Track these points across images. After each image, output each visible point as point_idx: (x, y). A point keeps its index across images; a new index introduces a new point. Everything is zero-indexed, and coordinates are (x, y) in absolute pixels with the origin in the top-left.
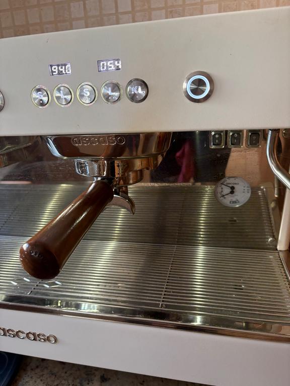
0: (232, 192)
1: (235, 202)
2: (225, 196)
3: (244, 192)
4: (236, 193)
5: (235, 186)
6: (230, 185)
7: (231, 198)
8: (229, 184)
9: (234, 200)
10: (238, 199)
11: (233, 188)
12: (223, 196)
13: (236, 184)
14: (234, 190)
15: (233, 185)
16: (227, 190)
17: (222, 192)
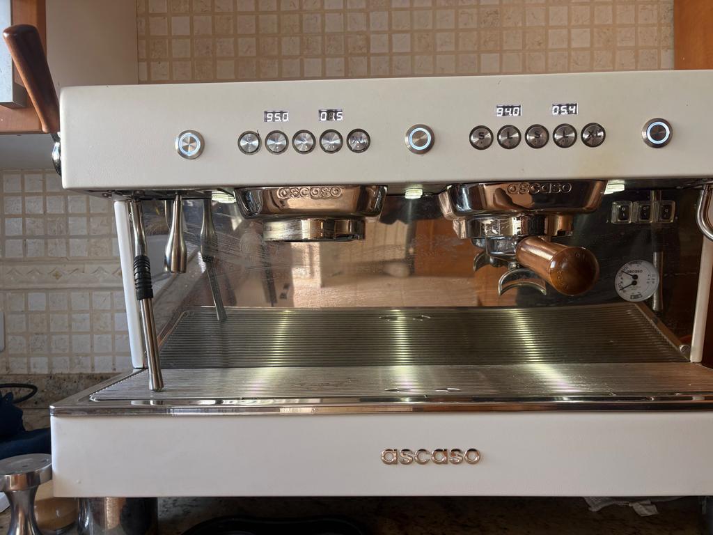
0: (634, 283)
1: (636, 297)
2: (625, 289)
3: (648, 283)
4: (638, 285)
5: (637, 274)
6: (632, 274)
7: (633, 291)
8: (631, 272)
9: (636, 293)
10: (641, 292)
11: (635, 277)
12: (623, 288)
13: (639, 271)
14: (637, 280)
15: (635, 273)
16: (627, 280)
17: (622, 282)
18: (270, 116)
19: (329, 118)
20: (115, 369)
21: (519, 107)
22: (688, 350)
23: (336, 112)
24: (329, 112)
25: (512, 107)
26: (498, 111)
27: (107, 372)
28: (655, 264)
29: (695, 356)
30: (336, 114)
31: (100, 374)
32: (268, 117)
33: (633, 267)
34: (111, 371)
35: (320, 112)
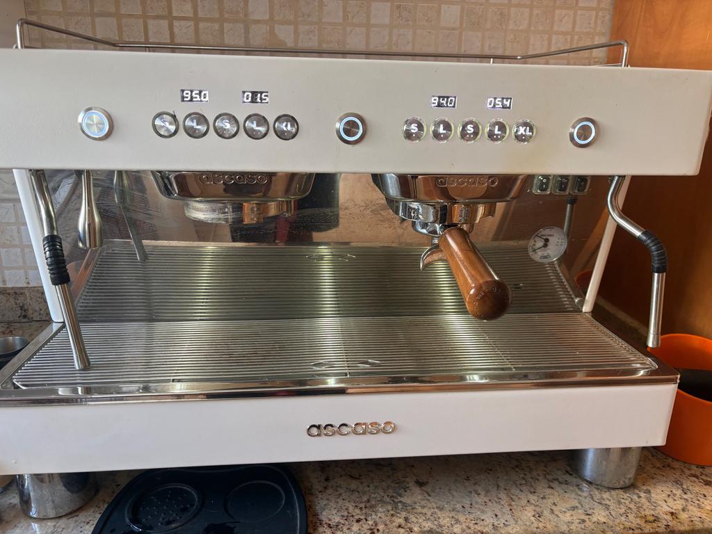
0: (545, 245)
1: (545, 257)
2: (537, 251)
3: (557, 245)
4: (548, 247)
5: (548, 237)
6: (544, 237)
7: (543, 252)
8: (544, 235)
9: (546, 254)
10: (549, 254)
11: (547, 240)
12: (535, 250)
13: (550, 235)
14: (548, 243)
15: (547, 237)
16: (540, 243)
17: (534, 245)
18: (187, 94)
19: (254, 101)
20: (28, 283)
21: (455, 97)
22: (582, 302)
23: (261, 93)
24: (254, 94)
25: (448, 97)
26: (433, 101)
27: (21, 286)
28: (565, 230)
29: (587, 308)
30: (261, 95)
31: (13, 288)
32: (185, 95)
33: (546, 232)
34: (25, 285)
35: (244, 92)
